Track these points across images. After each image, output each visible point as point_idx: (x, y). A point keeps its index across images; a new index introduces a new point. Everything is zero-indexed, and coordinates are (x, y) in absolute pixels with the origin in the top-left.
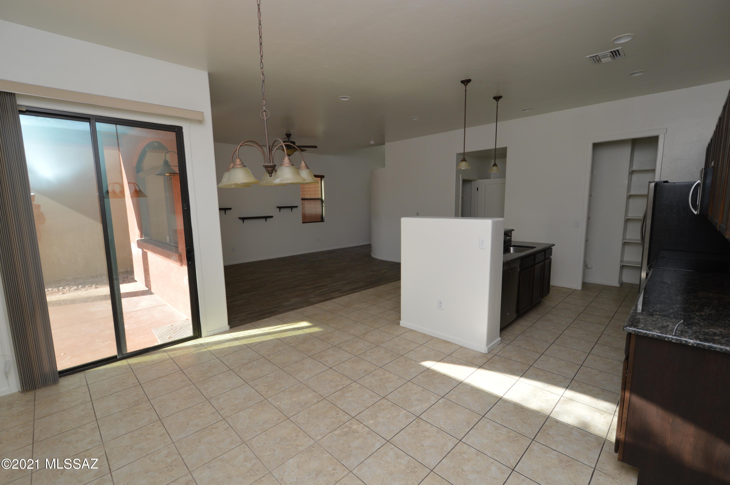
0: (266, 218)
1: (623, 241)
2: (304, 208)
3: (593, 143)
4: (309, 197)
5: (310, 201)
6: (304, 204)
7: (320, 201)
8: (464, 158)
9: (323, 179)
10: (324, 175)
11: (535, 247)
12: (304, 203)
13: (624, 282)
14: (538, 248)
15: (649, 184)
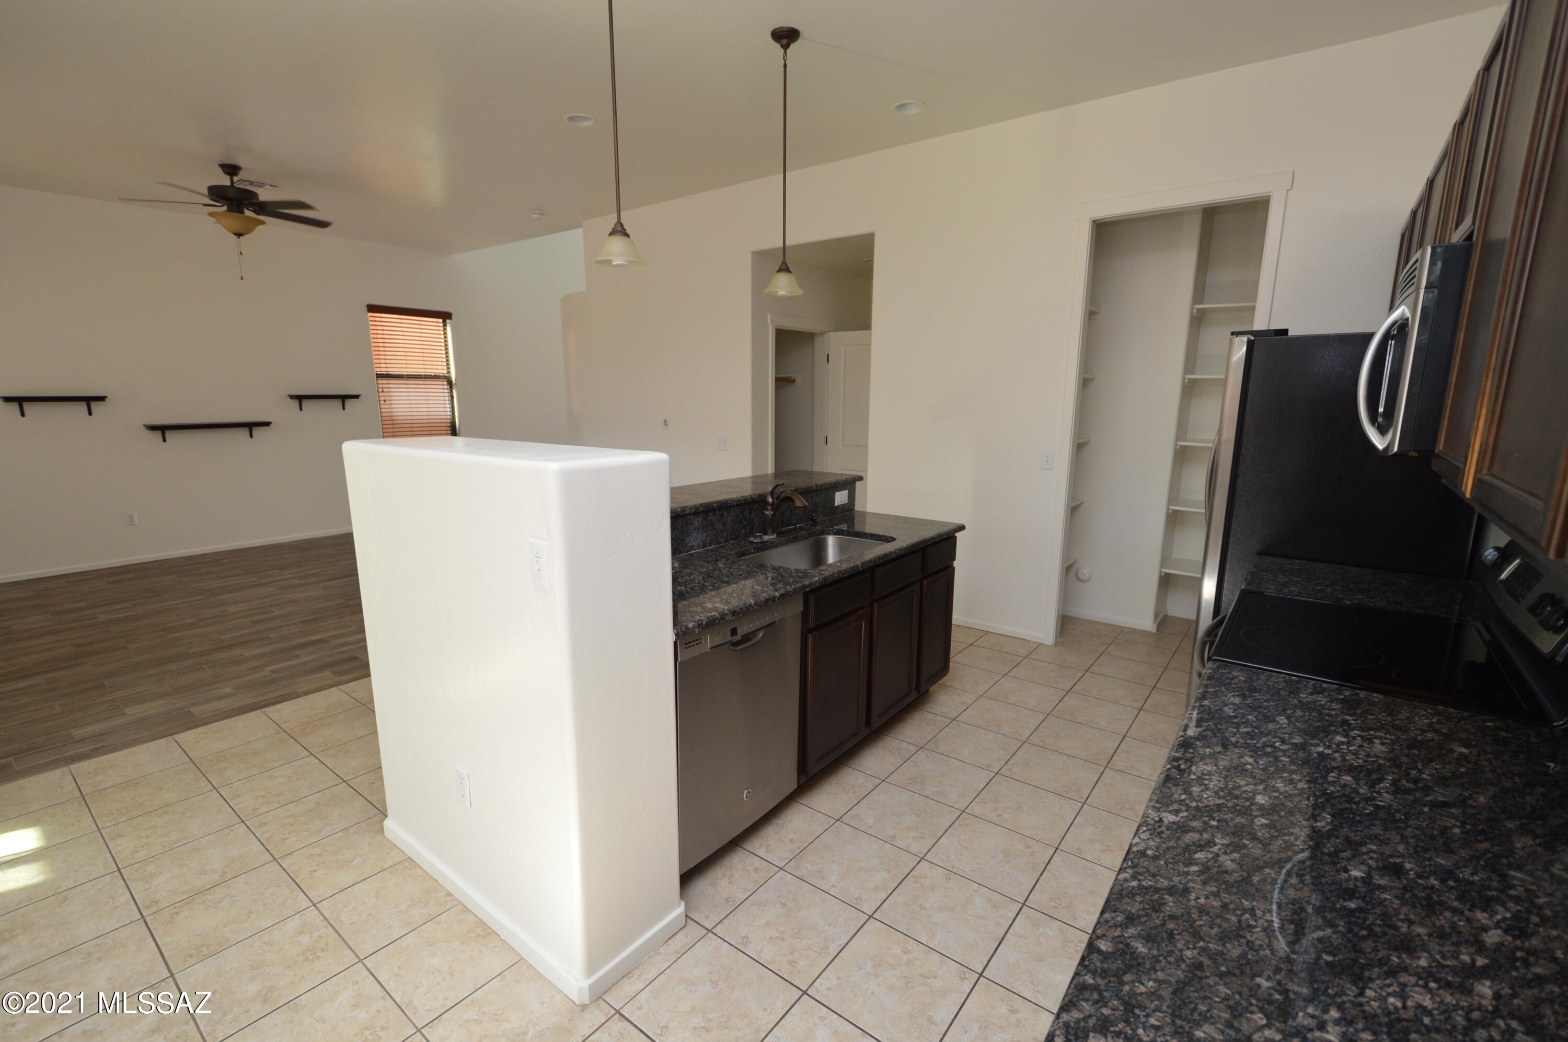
0: (251, 426)
1: (1168, 509)
2: (387, 402)
3: (1094, 221)
4: (405, 370)
5: (407, 382)
6: (385, 390)
7: (446, 383)
8: (619, 223)
9: (448, 321)
10: (451, 311)
11: (893, 539)
12: (385, 386)
13: (1169, 614)
14: (904, 540)
15: (1231, 339)
